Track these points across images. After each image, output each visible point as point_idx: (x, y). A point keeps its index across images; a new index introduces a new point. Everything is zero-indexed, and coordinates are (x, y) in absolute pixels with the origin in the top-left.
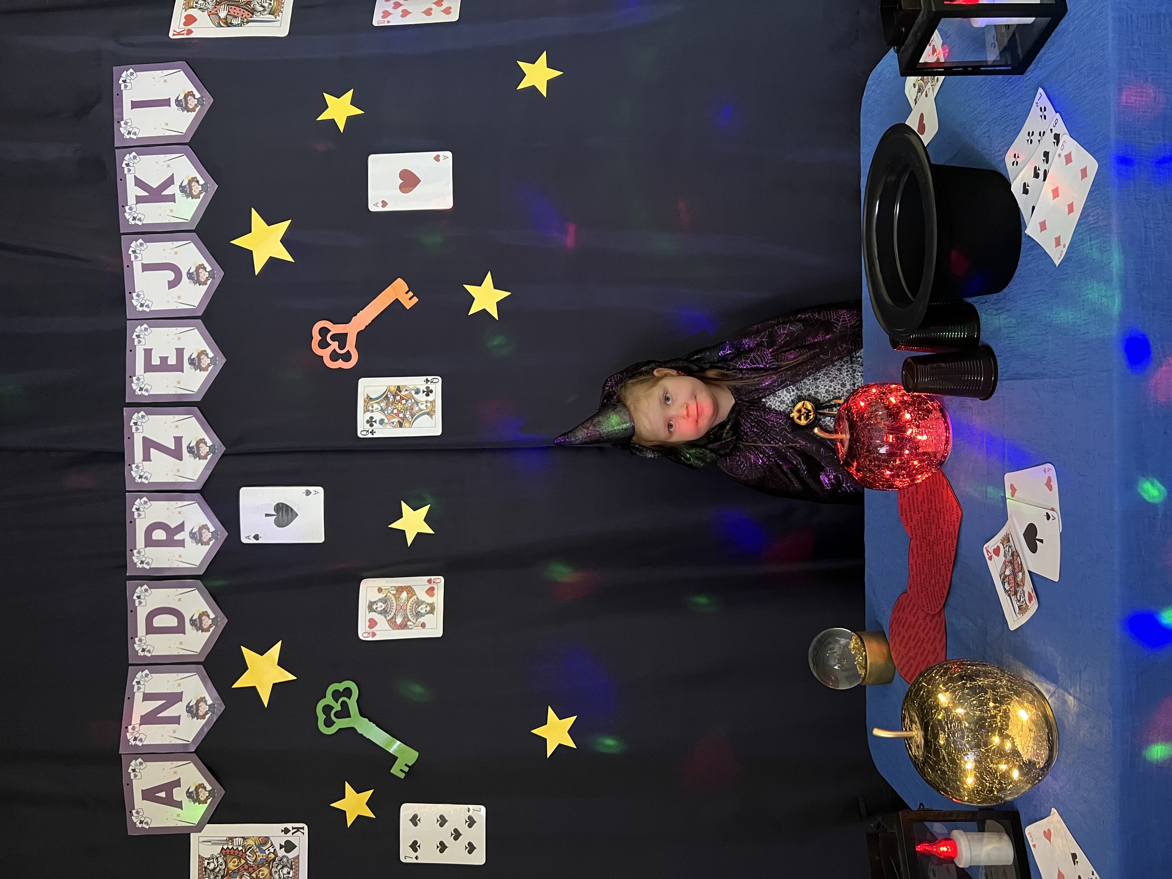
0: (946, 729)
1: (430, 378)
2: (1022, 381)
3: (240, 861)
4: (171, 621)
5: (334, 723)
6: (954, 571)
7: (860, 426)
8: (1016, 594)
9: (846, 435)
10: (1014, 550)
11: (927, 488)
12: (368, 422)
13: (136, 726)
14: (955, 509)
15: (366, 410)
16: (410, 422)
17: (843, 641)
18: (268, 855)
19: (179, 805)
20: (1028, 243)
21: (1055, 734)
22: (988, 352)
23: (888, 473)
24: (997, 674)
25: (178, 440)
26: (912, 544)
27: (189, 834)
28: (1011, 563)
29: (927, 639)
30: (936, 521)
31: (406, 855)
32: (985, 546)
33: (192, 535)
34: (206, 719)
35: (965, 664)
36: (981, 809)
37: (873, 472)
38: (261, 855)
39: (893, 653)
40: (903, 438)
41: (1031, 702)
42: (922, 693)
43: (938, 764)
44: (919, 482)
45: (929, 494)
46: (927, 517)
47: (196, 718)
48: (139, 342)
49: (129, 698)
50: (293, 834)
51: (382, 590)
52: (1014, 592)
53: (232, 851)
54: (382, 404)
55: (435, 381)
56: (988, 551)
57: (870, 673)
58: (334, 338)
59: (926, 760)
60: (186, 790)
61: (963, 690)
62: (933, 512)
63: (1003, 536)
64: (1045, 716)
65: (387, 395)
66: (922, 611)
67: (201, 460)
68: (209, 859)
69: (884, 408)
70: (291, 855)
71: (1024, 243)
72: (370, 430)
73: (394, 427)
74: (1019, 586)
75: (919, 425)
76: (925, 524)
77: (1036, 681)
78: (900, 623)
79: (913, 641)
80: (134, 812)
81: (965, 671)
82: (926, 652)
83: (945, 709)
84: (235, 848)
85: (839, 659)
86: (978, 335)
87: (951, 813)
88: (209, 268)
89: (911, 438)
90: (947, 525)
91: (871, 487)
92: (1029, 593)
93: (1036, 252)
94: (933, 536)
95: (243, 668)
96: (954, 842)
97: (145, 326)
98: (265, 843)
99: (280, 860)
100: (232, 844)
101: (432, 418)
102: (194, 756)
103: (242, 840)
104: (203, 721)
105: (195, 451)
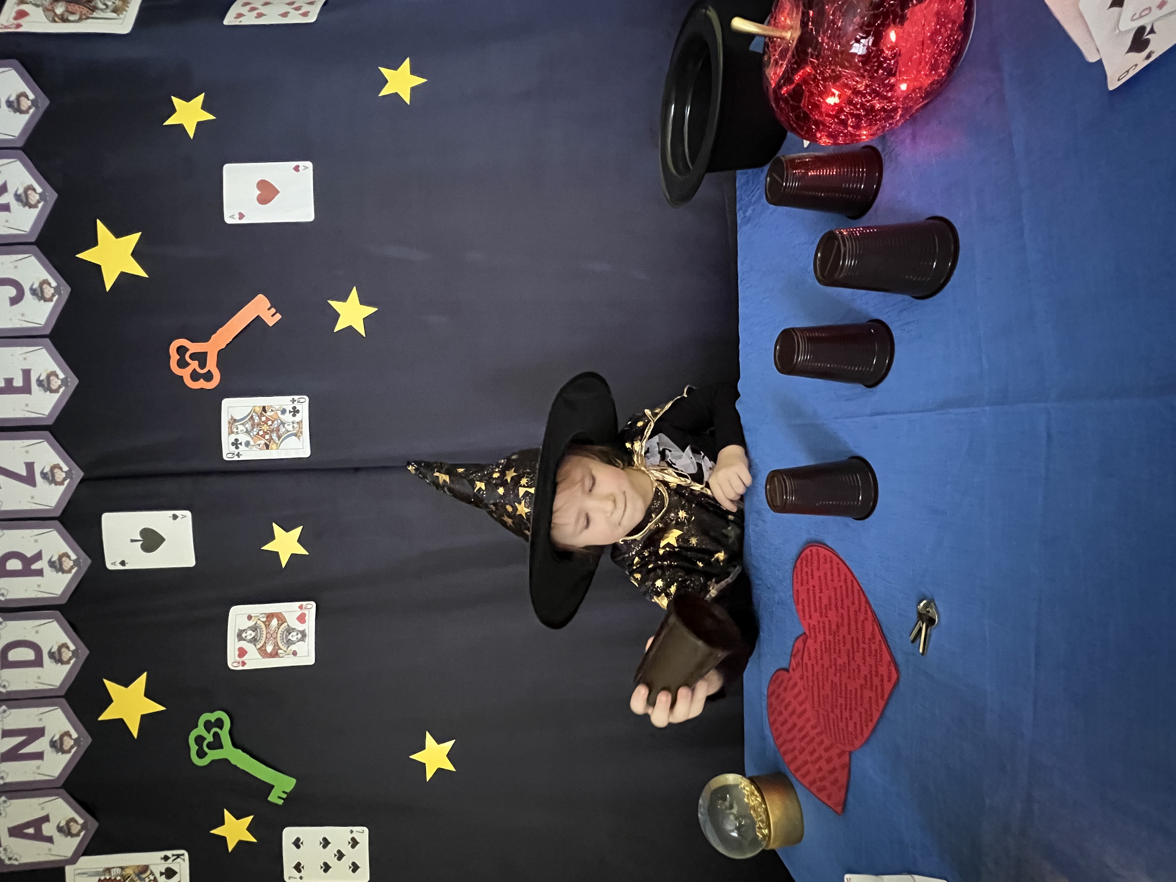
1: (296, 397)
5: (205, 754)
12: (233, 444)
15: (231, 432)
16: (277, 444)
19: (50, 840)
25: (30, 466)
27: (64, 868)
31: (290, 876)
33: (51, 564)
34: (70, 755)
47: (61, 753)
50: (173, 860)
51: (251, 617)
53: (110, 881)
54: (247, 426)
55: (301, 400)
58: (193, 357)
60: (56, 825)
65: (252, 417)
67: (58, 487)
72: (236, 453)
73: (260, 449)
84: (113, 879)
88: (54, 284)
95: (108, 700)
98: (145, 872)
100: (110, 874)
101: (299, 440)
102: (63, 791)
103: (119, 871)
104: (67, 757)
105: (49, 477)
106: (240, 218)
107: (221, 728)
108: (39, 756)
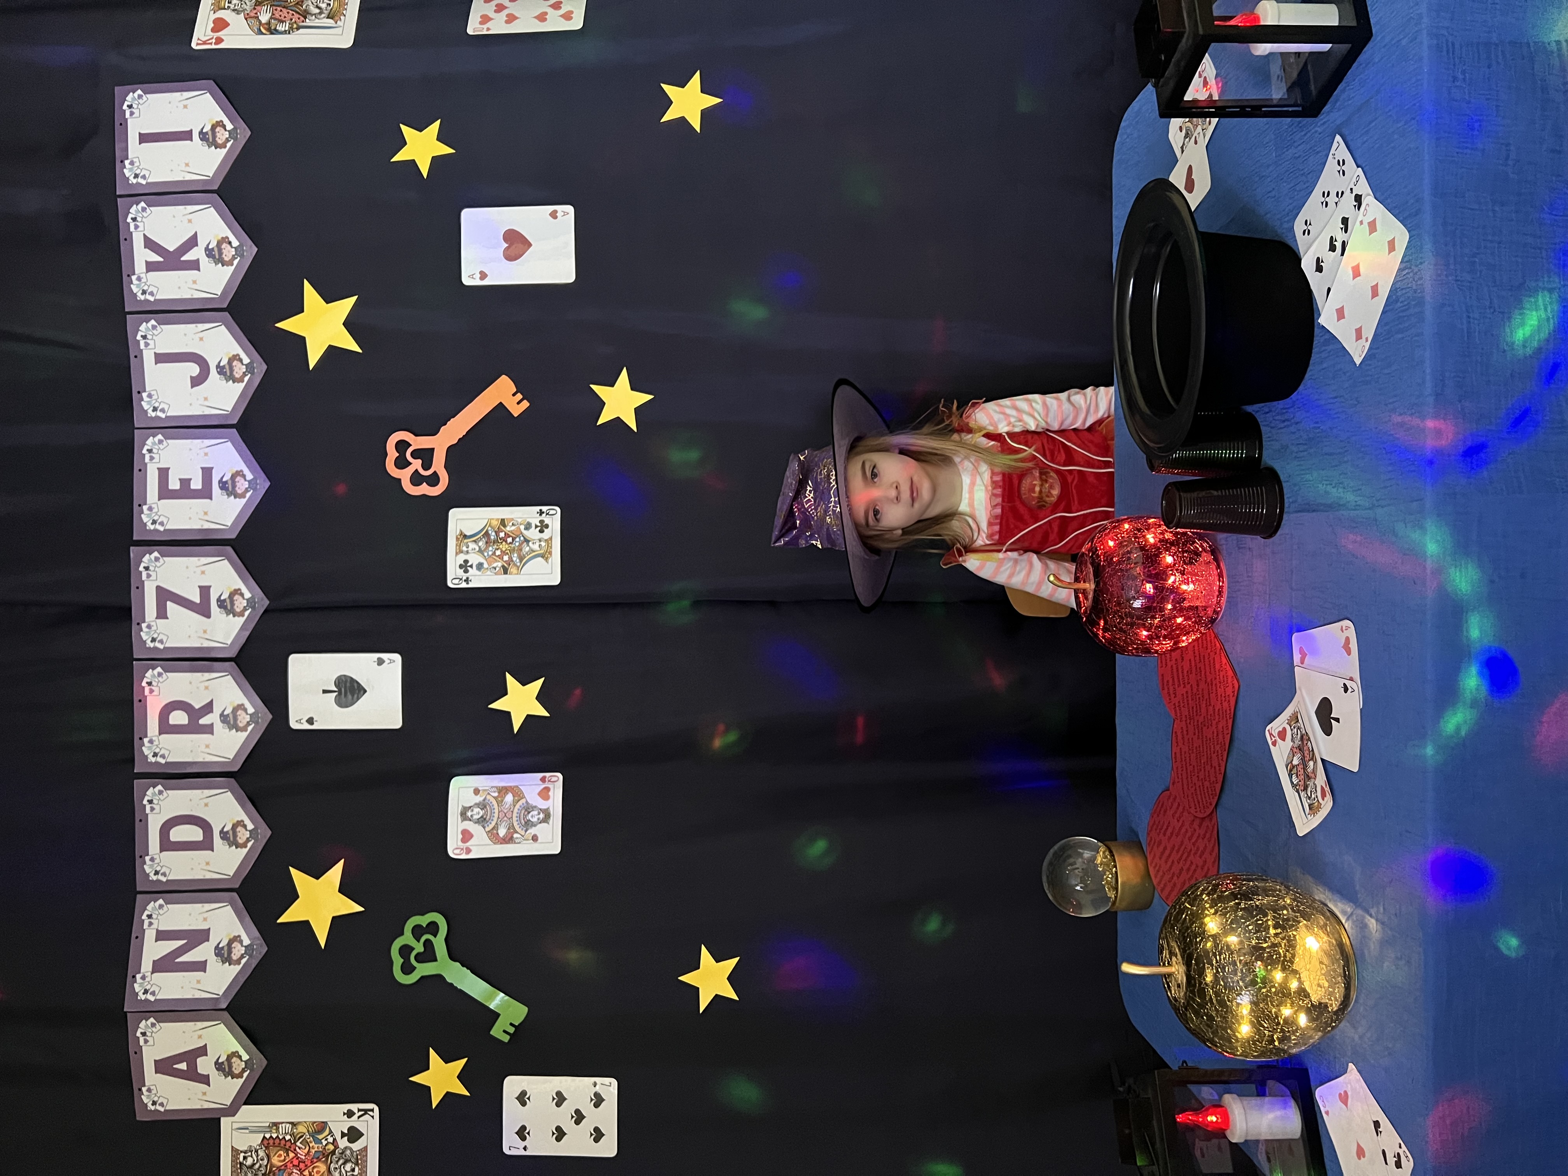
0: (1214, 962)
1: (544, 508)
2: (1314, 514)
3: (288, 1155)
4: (194, 834)
5: (414, 968)
6: (1229, 761)
7: (1108, 572)
8: (1305, 788)
9: (1090, 584)
10: (1304, 732)
11: (1194, 653)
12: (461, 566)
13: (146, 974)
14: (1230, 680)
15: (459, 552)
16: (518, 567)
17: (1087, 854)
18: (326, 1145)
19: (205, 1080)
20: (1322, 336)
21: (1353, 968)
22: (1272, 478)
23: (1145, 633)
24: (1280, 891)
25: (205, 591)
26: (1175, 726)
27: (219, 1119)
28: (1300, 750)
29: (1194, 850)
30: (1206, 697)
31: (511, 1145)
32: (1267, 729)
33: (224, 718)
34: (241, 965)
35: (1240, 879)
36: (1261, 1066)
37: (1125, 632)
38: (316, 1146)
39: (1151, 869)
40: (1163, 588)
41: (1323, 928)
42: (1184, 916)
43: (1204, 1007)
44: (1184, 645)
45: (1198, 661)
46: (1195, 690)
47: (227, 963)
48: (152, 458)
49: (137, 937)
50: (359, 1117)
51: (479, 791)
52: (1302, 787)
53: (277, 1141)
54: (481, 544)
55: (552, 512)
56: (1271, 734)
57: (1121, 897)
58: (416, 454)
59: (1188, 1002)
60: (215, 1060)
61: (1236, 911)
62: (1202, 685)
63: (1290, 714)
64: (1341, 945)
65: (487, 531)
66: (1189, 813)
67: (236, 618)
68: (245, 1152)
69: (1138, 549)
70: (356, 1146)
71: (1318, 336)
72: (464, 578)
73: (496, 574)
74: (1309, 778)
75: (1184, 570)
76: (1192, 700)
77: (1330, 901)
78: (1161, 829)
79: (1178, 852)
80: (144, 1089)
81: (1239, 887)
82: (1193, 867)
83: (1212, 936)
84: (281, 1137)
85: (1081, 878)
86: (1260, 454)
87: (1222, 1072)
88: (246, 360)
89: (1174, 587)
90: (1219, 702)
91: (1123, 651)
92: (1322, 786)
93: (1331, 347)
94: (1203, 715)
95: (292, 896)
96: (1226, 1110)
97: (160, 437)
98: (321, 1131)
99: (342, 1153)
100: (277, 1129)
101: (547, 562)
102: (226, 1015)
103: (289, 1126)
104: (238, 967)
105: (227, 606)
106: (482, 278)
107: (435, 936)
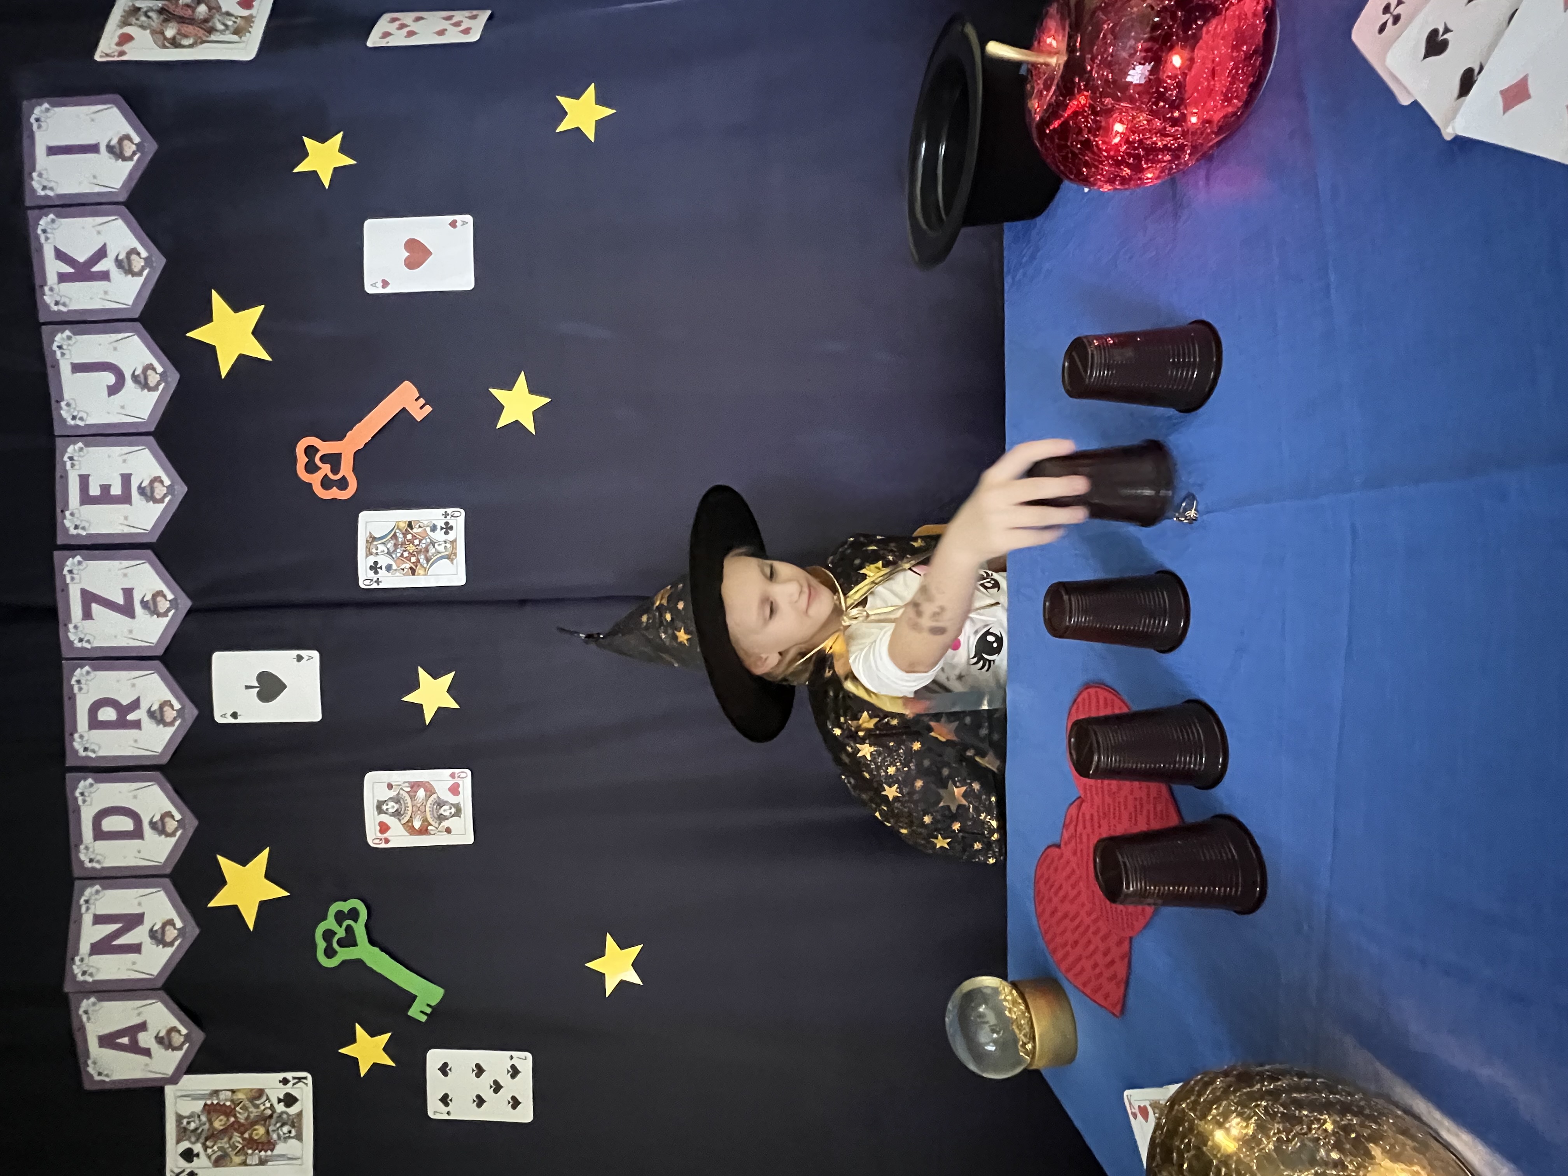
1: (449, 511)
3: (228, 1120)
5: (337, 953)
12: (371, 568)
13: (84, 957)
15: (369, 553)
16: (425, 568)
18: (264, 1110)
19: (147, 1052)
25: (128, 593)
27: (163, 1088)
33: (151, 714)
34: (174, 948)
38: (255, 1110)
47: (162, 945)
49: (75, 922)
50: (294, 1084)
51: (392, 785)
53: (218, 1107)
54: (389, 545)
55: (457, 514)
58: (325, 459)
60: (155, 1035)
67: (160, 619)
68: (188, 1117)
70: (292, 1111)
72: (375, 579)
73: (404, 575)
80: (89, 1061)
84: (222, 1103)
88: (160, 369)
95: (220, 882)
97: (80, 444)
98: (259, 1097)
99: (279, 1117)
100: (218, 1098)
101: (452, 563)
102: (162, 993)
103: (229, 1093)
104: (170, 951)
105: (150, 606)
106: (384, 287)
107: (356, 921)
108: (136, 949)
